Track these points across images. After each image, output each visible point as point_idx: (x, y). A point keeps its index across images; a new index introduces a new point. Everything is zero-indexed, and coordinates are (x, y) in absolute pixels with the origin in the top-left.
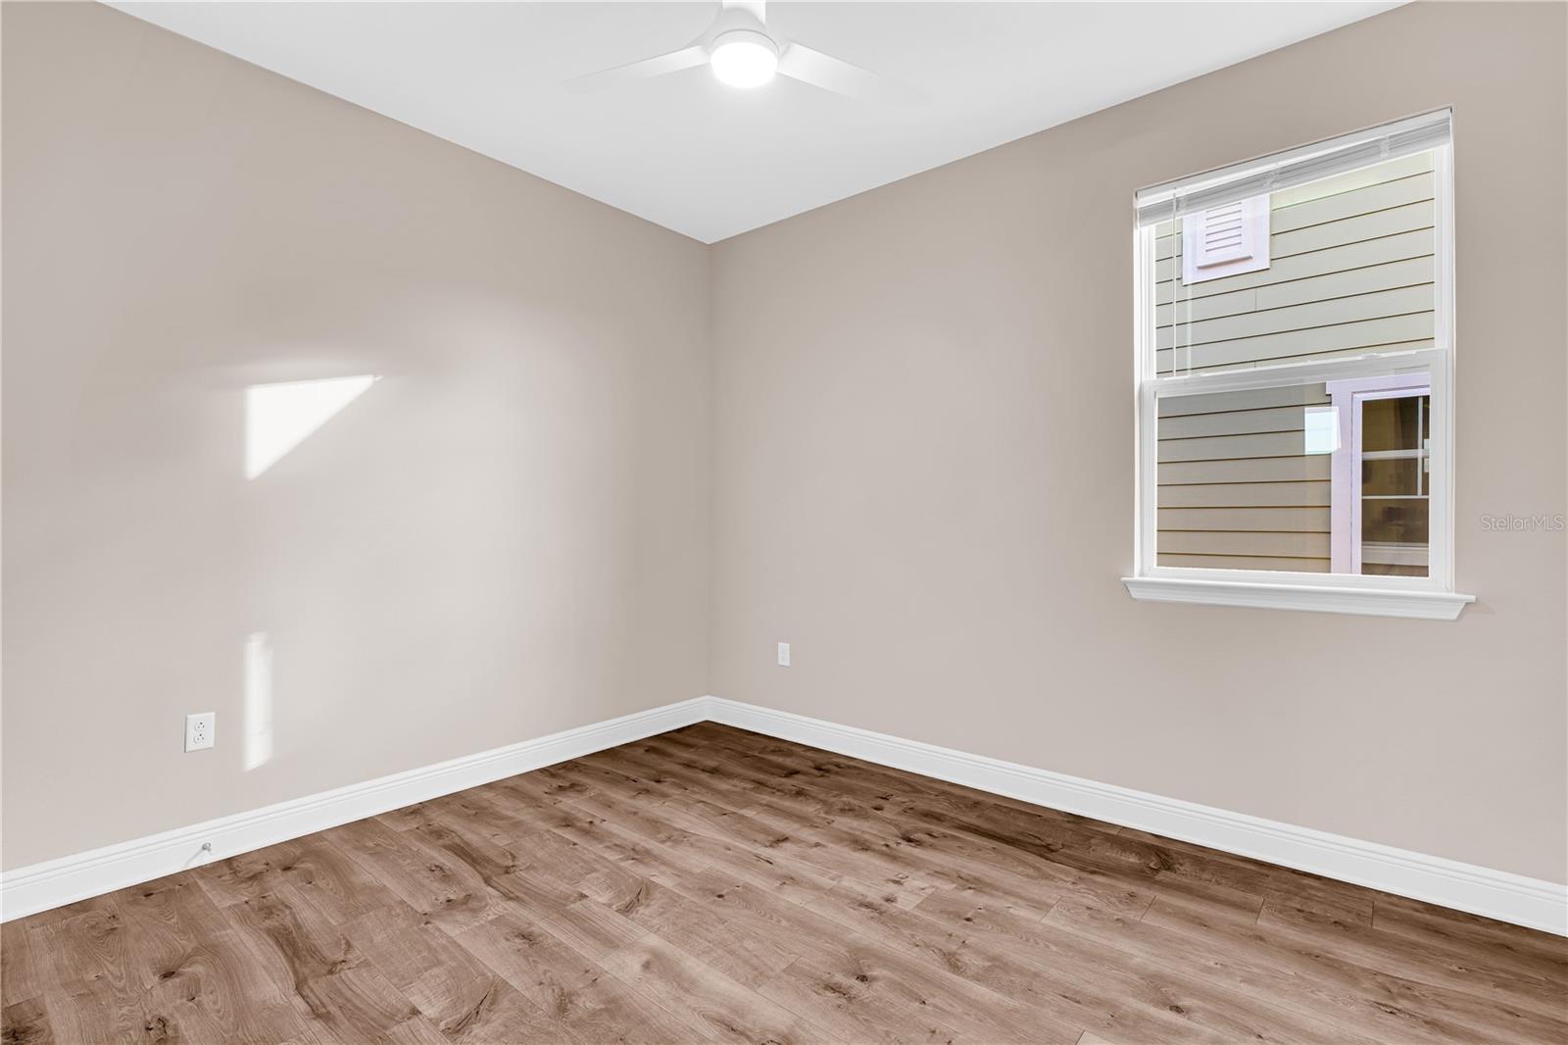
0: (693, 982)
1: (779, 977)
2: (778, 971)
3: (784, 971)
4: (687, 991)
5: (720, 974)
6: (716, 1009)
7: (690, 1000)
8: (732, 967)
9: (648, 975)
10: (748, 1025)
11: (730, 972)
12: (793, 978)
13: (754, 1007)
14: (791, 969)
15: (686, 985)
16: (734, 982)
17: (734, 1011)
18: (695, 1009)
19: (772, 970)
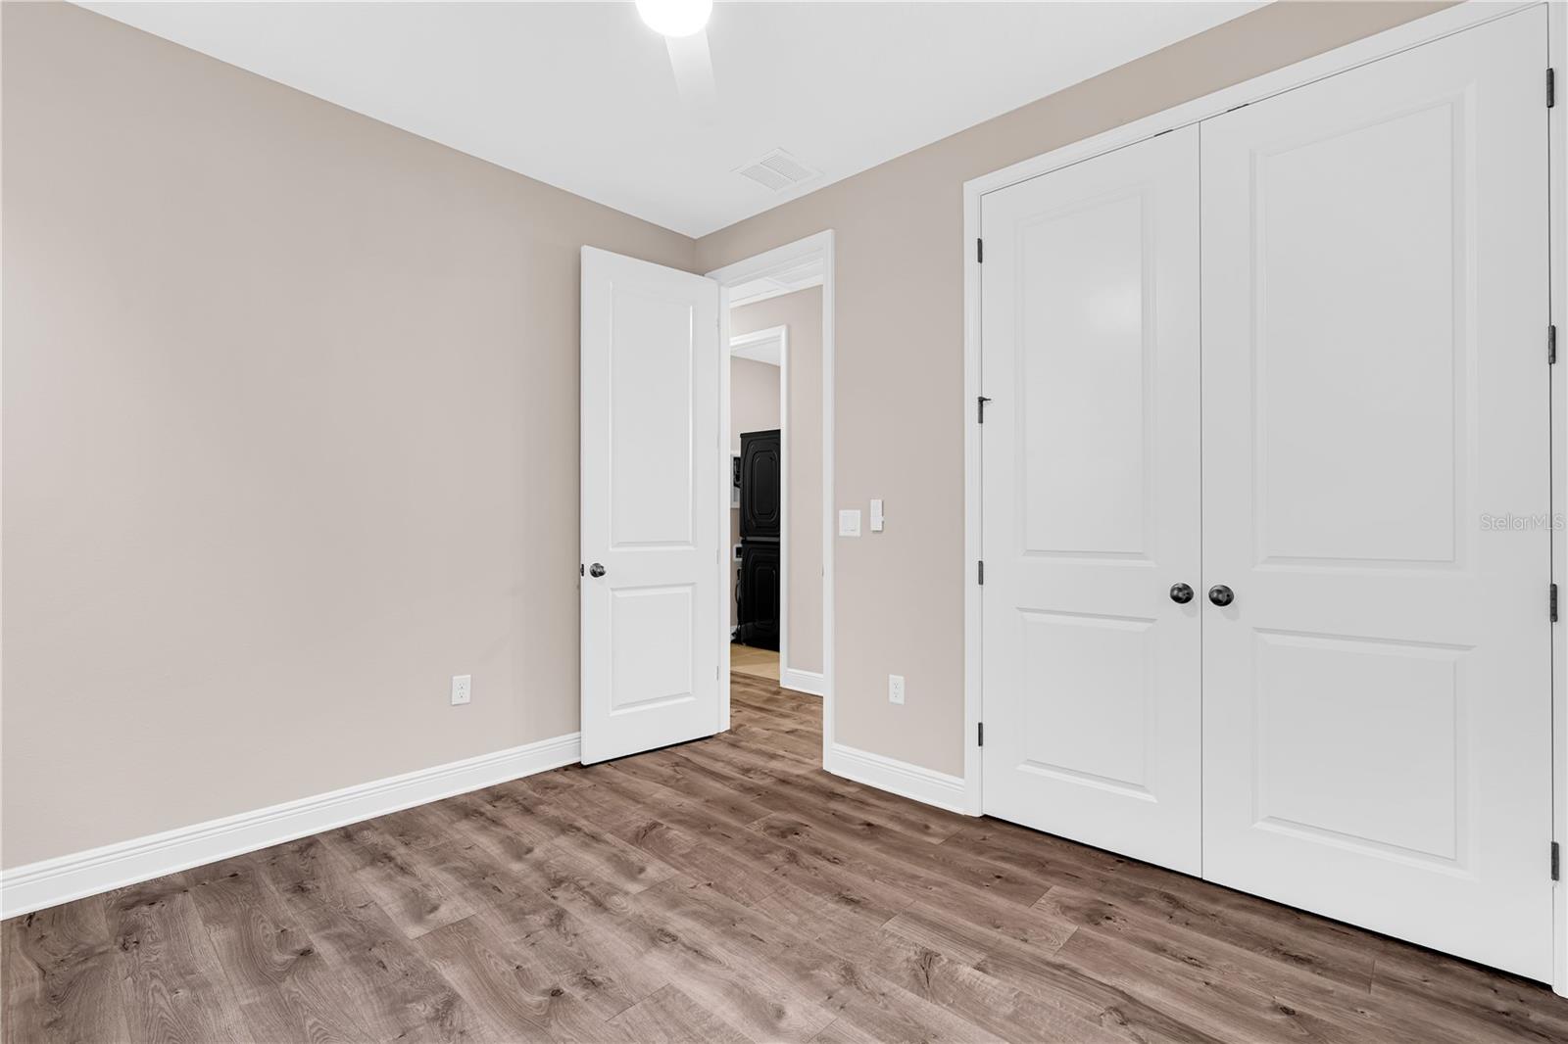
0: (729, 993)
1: (641, 998)
2: (639, 1005)
3: (633, 1004)
4: (735, 985)
5: (701, 1003)
6: (709, 968)
7: (732, 976)
8: (687, 1010)
9: (777, 1002)
10: (683, 954)
11: (690, 1006)
12: (627, 995)
13: (674, 969)
14: (624, 1005)
15: (736, 991)
16: (688, 995)
17: (692, 966)
18: (728, 968)
19: (645, 1006)
